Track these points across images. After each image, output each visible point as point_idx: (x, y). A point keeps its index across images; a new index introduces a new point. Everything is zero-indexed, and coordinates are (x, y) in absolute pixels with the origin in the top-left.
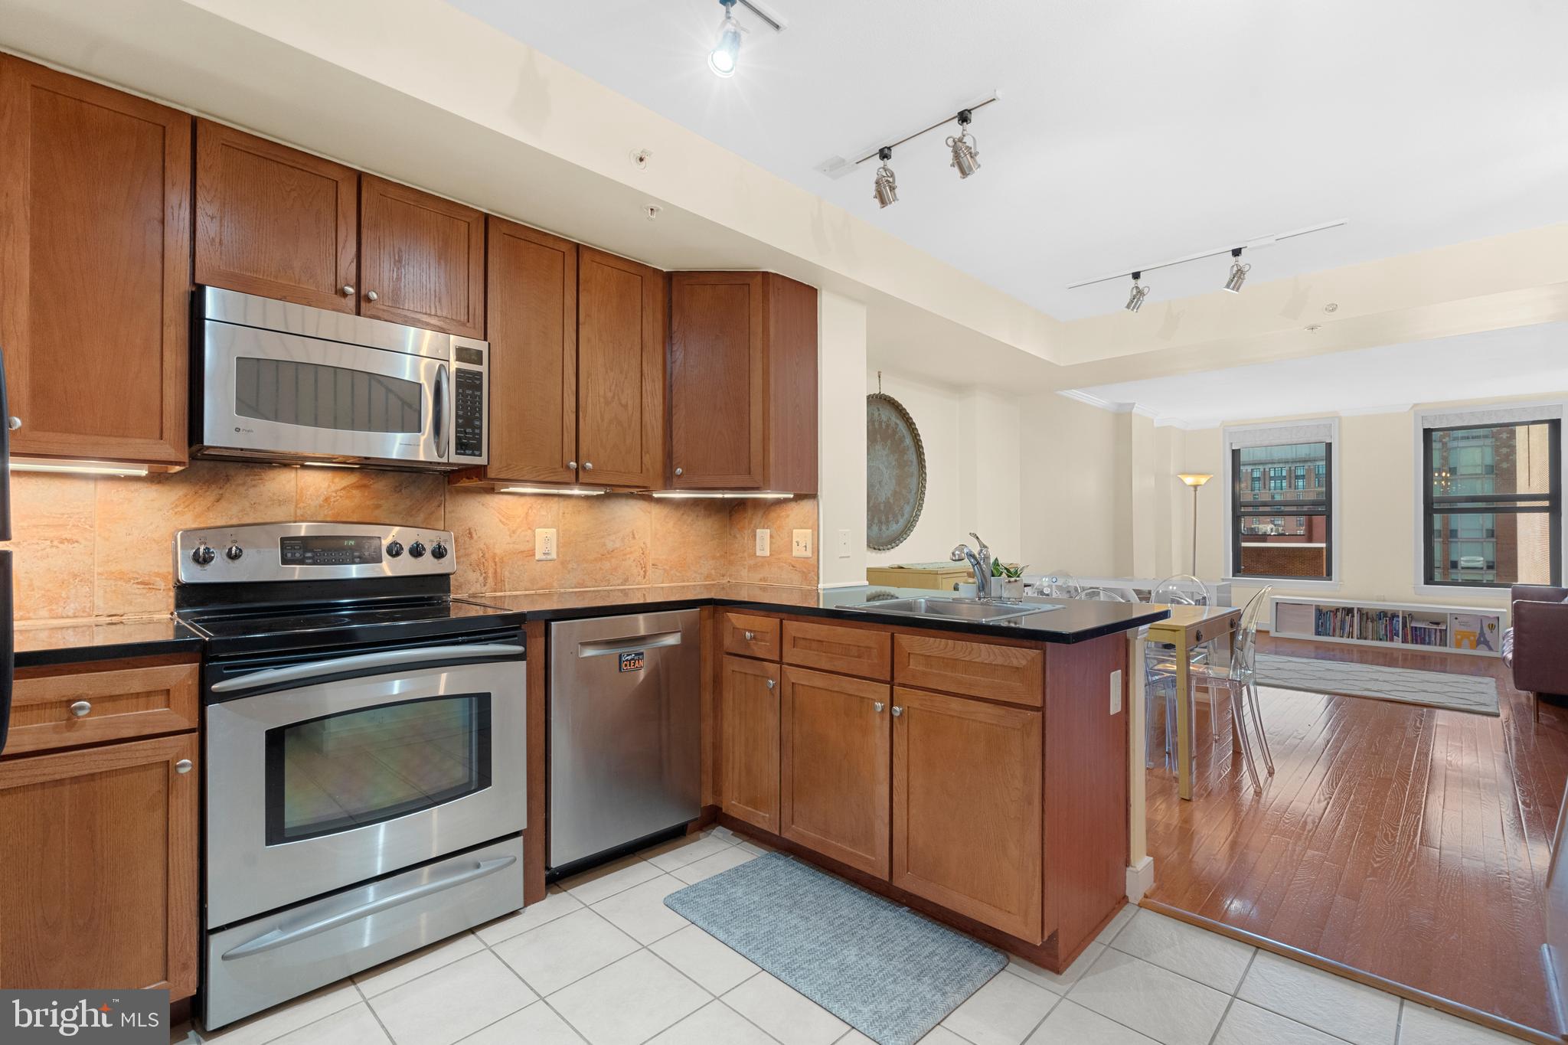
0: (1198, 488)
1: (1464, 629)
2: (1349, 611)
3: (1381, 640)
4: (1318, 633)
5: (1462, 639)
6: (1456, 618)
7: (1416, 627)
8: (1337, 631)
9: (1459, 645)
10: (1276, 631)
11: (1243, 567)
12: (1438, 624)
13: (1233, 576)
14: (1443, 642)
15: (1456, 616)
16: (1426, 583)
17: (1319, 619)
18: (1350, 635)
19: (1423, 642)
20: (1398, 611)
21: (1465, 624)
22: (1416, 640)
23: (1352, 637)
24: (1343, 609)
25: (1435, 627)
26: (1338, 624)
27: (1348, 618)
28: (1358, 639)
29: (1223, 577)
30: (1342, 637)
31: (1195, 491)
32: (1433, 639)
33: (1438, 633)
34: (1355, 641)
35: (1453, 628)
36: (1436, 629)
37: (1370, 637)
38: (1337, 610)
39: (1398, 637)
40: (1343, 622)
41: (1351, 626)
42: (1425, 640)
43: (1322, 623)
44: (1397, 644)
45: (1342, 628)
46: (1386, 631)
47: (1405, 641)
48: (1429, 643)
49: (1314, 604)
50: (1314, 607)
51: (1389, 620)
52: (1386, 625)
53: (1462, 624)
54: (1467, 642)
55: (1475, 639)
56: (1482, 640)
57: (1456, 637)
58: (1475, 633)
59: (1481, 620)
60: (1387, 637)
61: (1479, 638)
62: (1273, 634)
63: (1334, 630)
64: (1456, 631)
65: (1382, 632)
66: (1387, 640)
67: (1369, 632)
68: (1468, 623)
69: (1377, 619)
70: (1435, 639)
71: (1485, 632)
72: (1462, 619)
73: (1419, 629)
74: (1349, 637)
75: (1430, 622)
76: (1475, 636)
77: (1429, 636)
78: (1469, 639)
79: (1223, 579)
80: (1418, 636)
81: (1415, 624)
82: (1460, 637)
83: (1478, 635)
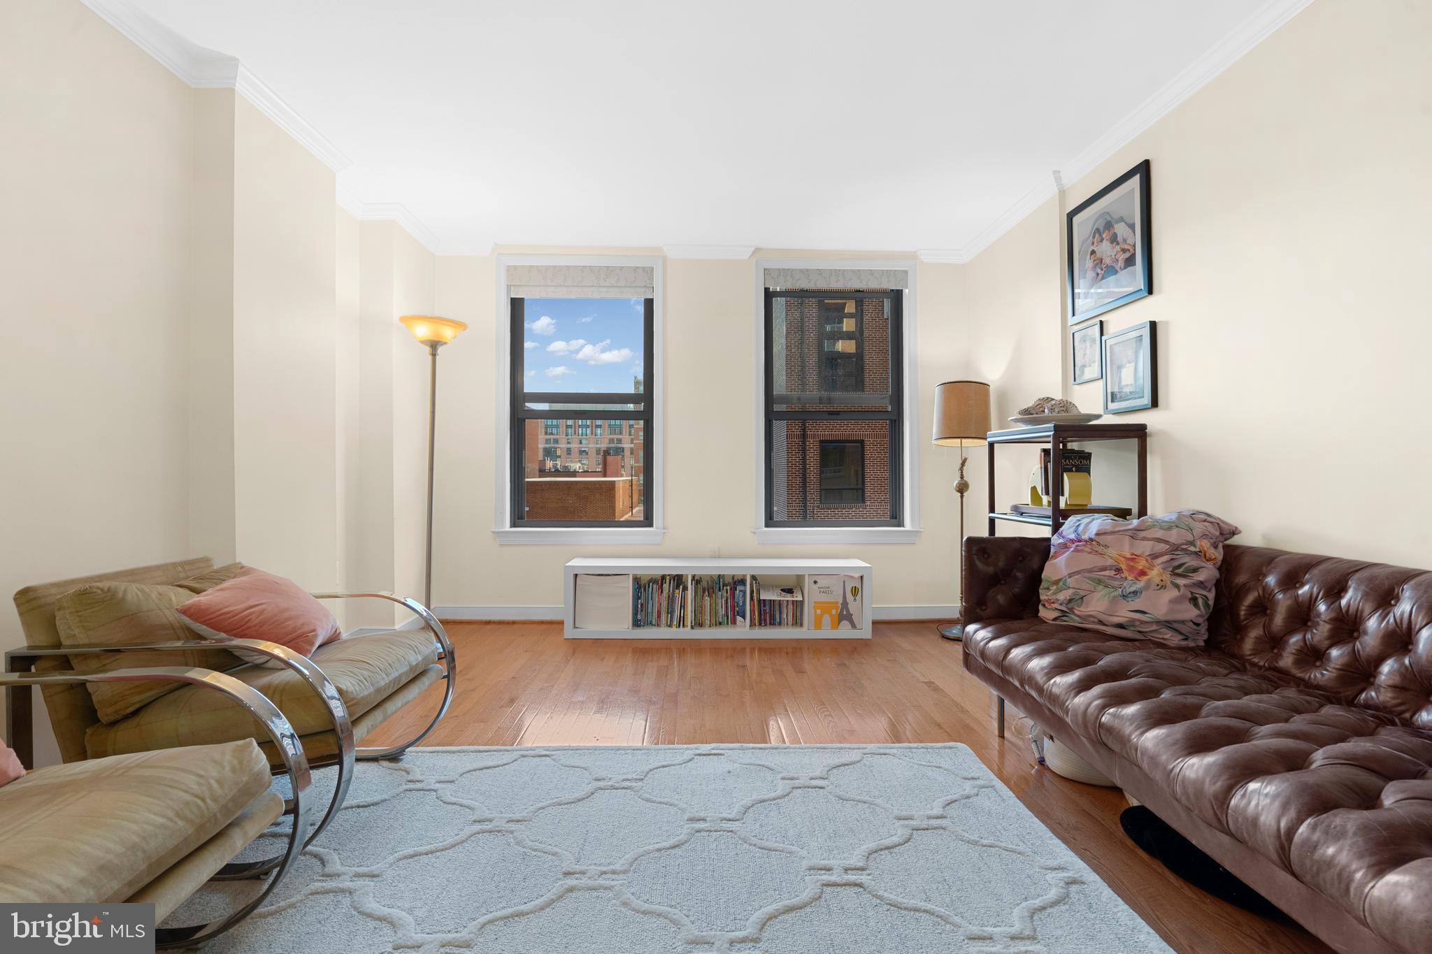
0: (440, 350)
1: (823, 598)
2: (678, 580)
3: (720, 624)
4: (636, 624)
5: (822, 615)
6: (815, 582)
7: (765, 601)
8: (663, 617)
9: (817, 624)
10: (575, 627)
11: (527, 509)
12: (792, 591)
13: (513, 525)
14: (798, 622)
15: (815, 578)
17: (639, 598)
18: (681, 622)
19: (773, 622)
20: (745, 576)
21: (826, 590)
22: (765, 620)
23: (684, 626)
24: (672, 577)
25: (789, 598)
26: (664, 604)
27: (678, 593)
28: (692, 628)
29: (493, 530)
30: (670, 626)
31: (434, 355)
32: (785, 616)
33: (790, 606)
34: (686, 633)
35: (811, 596)
36: (789, 601)
37: (708, 622)
38: (663, 577)
39: (744, 617)
40: (671, 599)
41: (683, 606)
42: (775, 619)
43: (642, 605)
44: (742, 630)
45: (670, 612)
46: (727, 608)
47: (752, 624)
48: (780, 624)
49: (632, 573)
50: (631, 577)
51: (731, 589)
52: (727, 598)
53: (822, 590)
54: (826, 619)
55: (837, 612)
56: (845, 613)
57: (816, 612)
58: (837, 603)
59: (844, 582)
60: (728, 619)
61: (842, 611)
62: (569, 632)
63: (659, 616)
64: (815, 602)
65: (722, 612)
66: (728, 623)
67: (705, 615)
68: (829, 588)
69: (717, 590)
70: (787, 616)
71: (848, 601)
72: (822, 582)
73: (767, 603)
74: (679, 626)
75: (781, 590)
76: (837, 608)
77: (780, 613)
78: (830, 613)
79: (493, 532)
80: (767, 614)
81: (765, 596)
82: (819, 612)
83: (840, 606)
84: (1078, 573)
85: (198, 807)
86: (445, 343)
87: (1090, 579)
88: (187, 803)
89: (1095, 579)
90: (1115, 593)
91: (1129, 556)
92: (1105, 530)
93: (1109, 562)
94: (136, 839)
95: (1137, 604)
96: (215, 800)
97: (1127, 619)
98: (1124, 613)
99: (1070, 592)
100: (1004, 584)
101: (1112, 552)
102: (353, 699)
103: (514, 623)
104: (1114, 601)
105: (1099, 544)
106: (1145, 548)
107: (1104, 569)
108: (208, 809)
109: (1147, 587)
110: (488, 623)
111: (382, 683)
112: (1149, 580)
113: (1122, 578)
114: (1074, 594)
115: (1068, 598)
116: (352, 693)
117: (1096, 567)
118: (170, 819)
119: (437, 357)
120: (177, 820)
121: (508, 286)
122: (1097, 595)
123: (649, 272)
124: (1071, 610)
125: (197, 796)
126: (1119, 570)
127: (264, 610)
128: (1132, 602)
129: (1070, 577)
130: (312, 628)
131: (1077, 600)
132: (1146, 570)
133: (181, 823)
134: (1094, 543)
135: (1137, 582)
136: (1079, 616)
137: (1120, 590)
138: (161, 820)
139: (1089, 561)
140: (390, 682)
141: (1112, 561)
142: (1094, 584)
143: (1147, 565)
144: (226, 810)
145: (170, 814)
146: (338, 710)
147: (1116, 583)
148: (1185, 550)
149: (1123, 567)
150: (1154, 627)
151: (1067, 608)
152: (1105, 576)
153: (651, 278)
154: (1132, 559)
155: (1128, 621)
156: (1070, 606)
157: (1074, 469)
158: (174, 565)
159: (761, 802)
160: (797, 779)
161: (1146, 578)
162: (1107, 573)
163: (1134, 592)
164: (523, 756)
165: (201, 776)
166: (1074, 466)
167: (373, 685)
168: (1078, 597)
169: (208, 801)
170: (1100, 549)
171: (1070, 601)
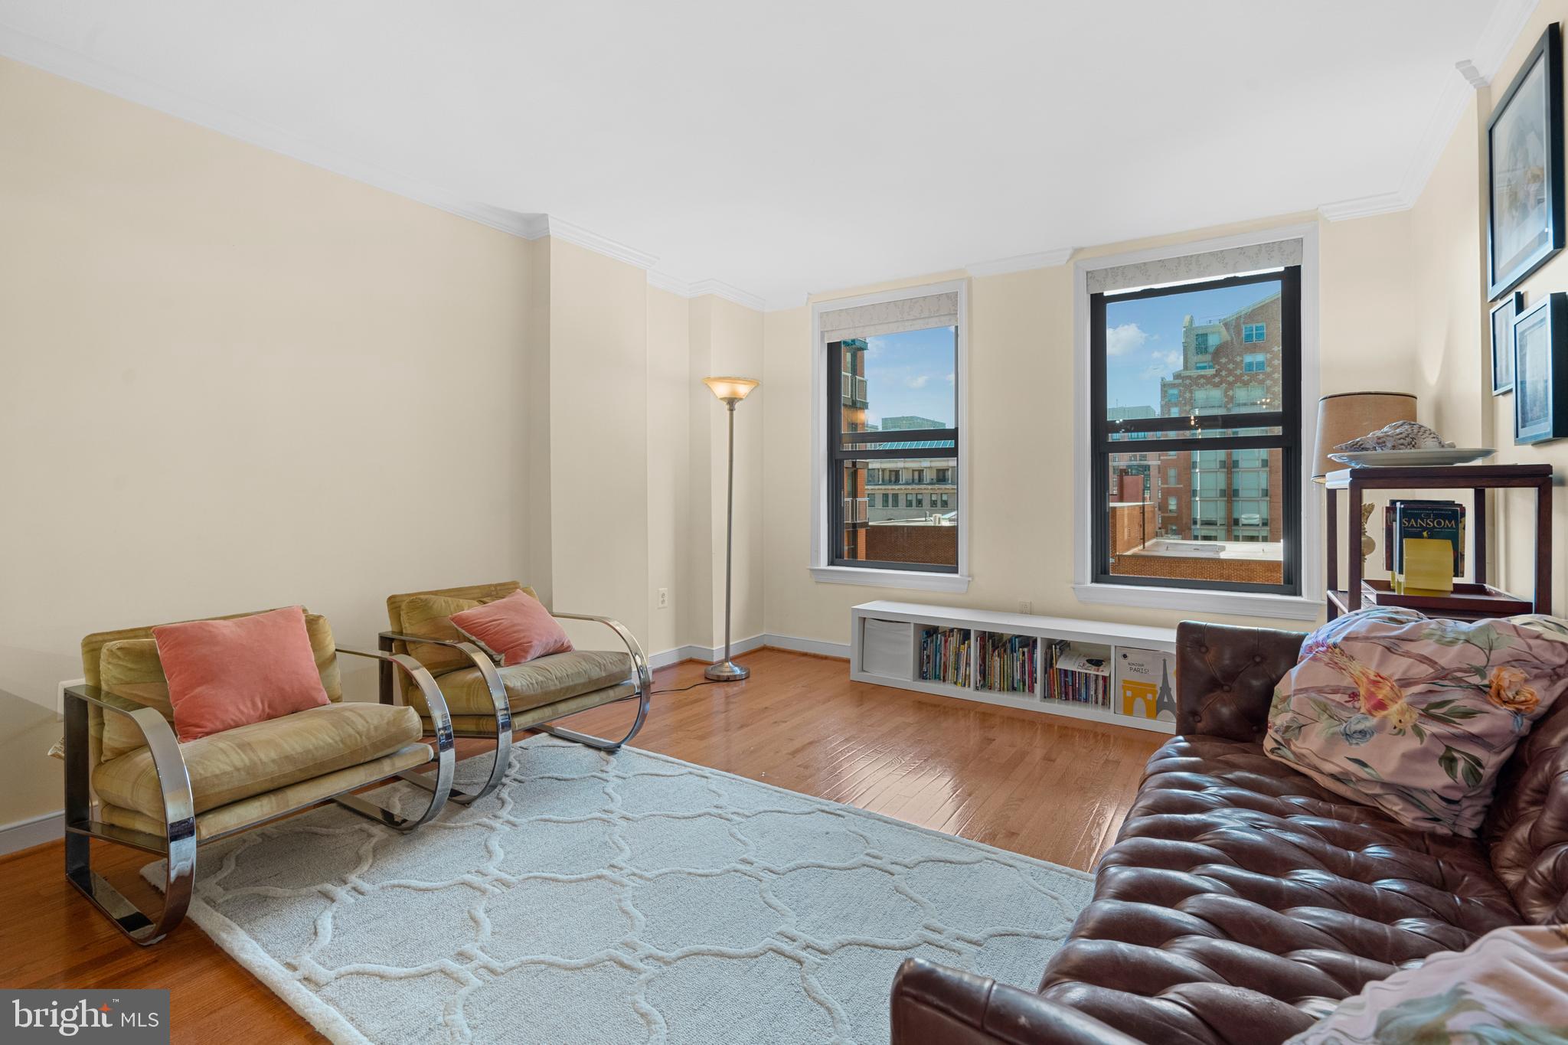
0: (737, 406)
1: (1136, 677)
2: (965, 634)
3: (1014, 689)
4: (923, 676)
5: (1133, 698)
6: (1125, 656)
7: (1066, 671)
8: (951, 672)
9: (1128, 710)
10: (863, 670)
12: (1098, 663)
13: (831, 563)
14: (1106, 703)
15: (1125, 651)
16: (1096, 579)
17: (925, 649)
18: (966, 682)
19: (1077, 698)
20: (1034, 639)
21: (1138, 668)
22: (1067, 694)
23: (969, 686)
24: (960, 630)
25: (1092, 671)
26: (952, 658)
27: (964, 649)
28: (977, 688)
29: (809, 567)
30: (956, 683)
31: (731, 410)
32: (1092, 692)
33: (1101, 682)
34: (969, 694)
35: (1120, 675)
36: (1097, 676)
37: (997, 685)
38: (952, 630)
39: (1038, 686)
40: (958, 655)
41: (968, 664)
42: (1080, 695)
43: (928, 657)
44: (1033, 703)
45: (956, 668)
46: (1023, 673)
47: (1048, 695)
48: (1086, 700)
49: (913, 621)
50: (912, 625)
51: (1029, 652)
52: (1024, 661)
53: (1134, 667)
54: (1139, 704)
55: (1154, 697)
56: (1166, 700)
57: (1125, 693)
58: (1155, 686)
59: (1165, 661)
60: (1024, 685)
61: (1161, 697)
62: (855, 675)
63: (945, 671)
64: (1124, 681)
65: (1017, 676)
66: (1024, 691)
67: (994, 676)
68: (1143, 665)
69: (1009, 651)
70: (1096, 693)
71: (1170, 687)
72: (1131, 658)
73: (1070, 674)
74: (965, 685)
75: (1087, 661)
76: (1154, 693)
77: (1087, 688)
78: (1144, 698)
79: (812, 570)
80: (1068, 688)
81: (1062, 664)
82: (1129, 694)
83: (1159, 691)
84: (1306, 690)
85: (356, 739)
86: (741, 399)
87: (1315, 701)
88: (350, 736)
89: (1320, 702)
90: (1337, 729)
91: (1372, 677)
92: (1358, 633)
93: (1347, 682)
94: (311, 747)
95: (1360, 750)
96: (368, 738)
97: (1340, 770)
98: (1339, 762)
99: (1290, 715)
100: (1228, 692)
101: (1356, 667)
102: (518, 695)
103: (826, 658)
104: (1332, 740)
105: (1342, 652)
106: (1398, 666)
107: (1335, 691)
108: (362, 742)
109: (1380, 728)
110: (805, 655)
111: (553, 688)
112: (1385, 717)
113: (1354, 707)
114: (1293, 720)
115: (1285, 724)
116: (518, 690)
117: (1327, 686)
118: (336, 742)
119: (735, 412)
120: (340, 743)
121: (822, 332)
122: (1319, 727)
123: (953, 297)
124: (1288, 742)
125: (358, 733)
126: (1354, 696)
127: (501, 623)
128: (1357, 747)
129: (1294, 695)
130: (530, 640)
131: (1293, 730)
132: (1387, 702)
133: (341, 745)
134: (1337, 650)
135: (1370, 717)
136: (1294, 753)
137: (1345, 724)
138: (331, 741)
139: (1325, 676)
140: (562, 689)
141: (1351, 680)
142: (1320, 711)
143: (1391, 694)
144: (376, 747)
145: (338, 739)
146: (500, 703)
147: (1344, 714)
148: (1460, 679)
149: (1362, 692)
150: (1377, 790)
151: (1283, 738)
152: (1333, 701)
153: (955, 304)
154: (1375, 683)
155: (1342, 773)
156: (1287, 736)
157: (1425, 534)
158: (490, 586)
159: (819, 867)
160: (881, 859)
161: (1384, 713)
162: (1337, 697)
163: (1360, 732)
164: (691, 773)
165: (367, 722)
166: (1425, 529)
167: (541, 688)
168: (1295, 725)
169: (364, 738)
170: (1343, 661)
171: (1287, 728)
